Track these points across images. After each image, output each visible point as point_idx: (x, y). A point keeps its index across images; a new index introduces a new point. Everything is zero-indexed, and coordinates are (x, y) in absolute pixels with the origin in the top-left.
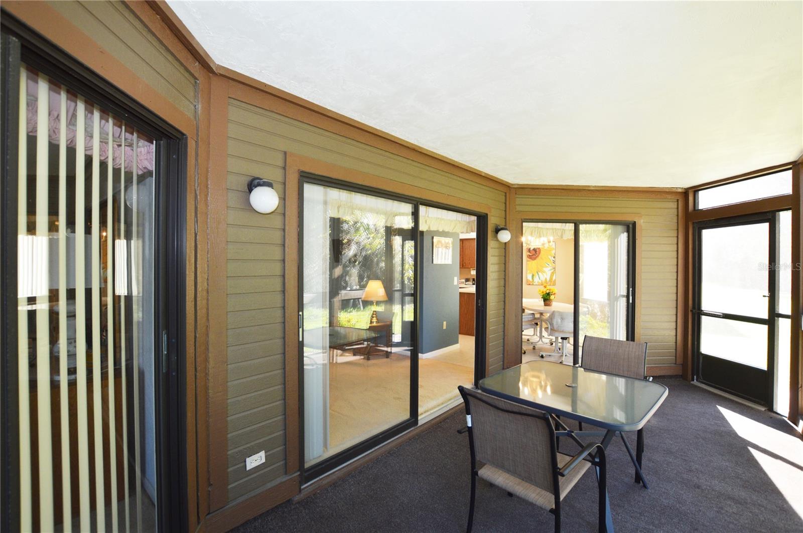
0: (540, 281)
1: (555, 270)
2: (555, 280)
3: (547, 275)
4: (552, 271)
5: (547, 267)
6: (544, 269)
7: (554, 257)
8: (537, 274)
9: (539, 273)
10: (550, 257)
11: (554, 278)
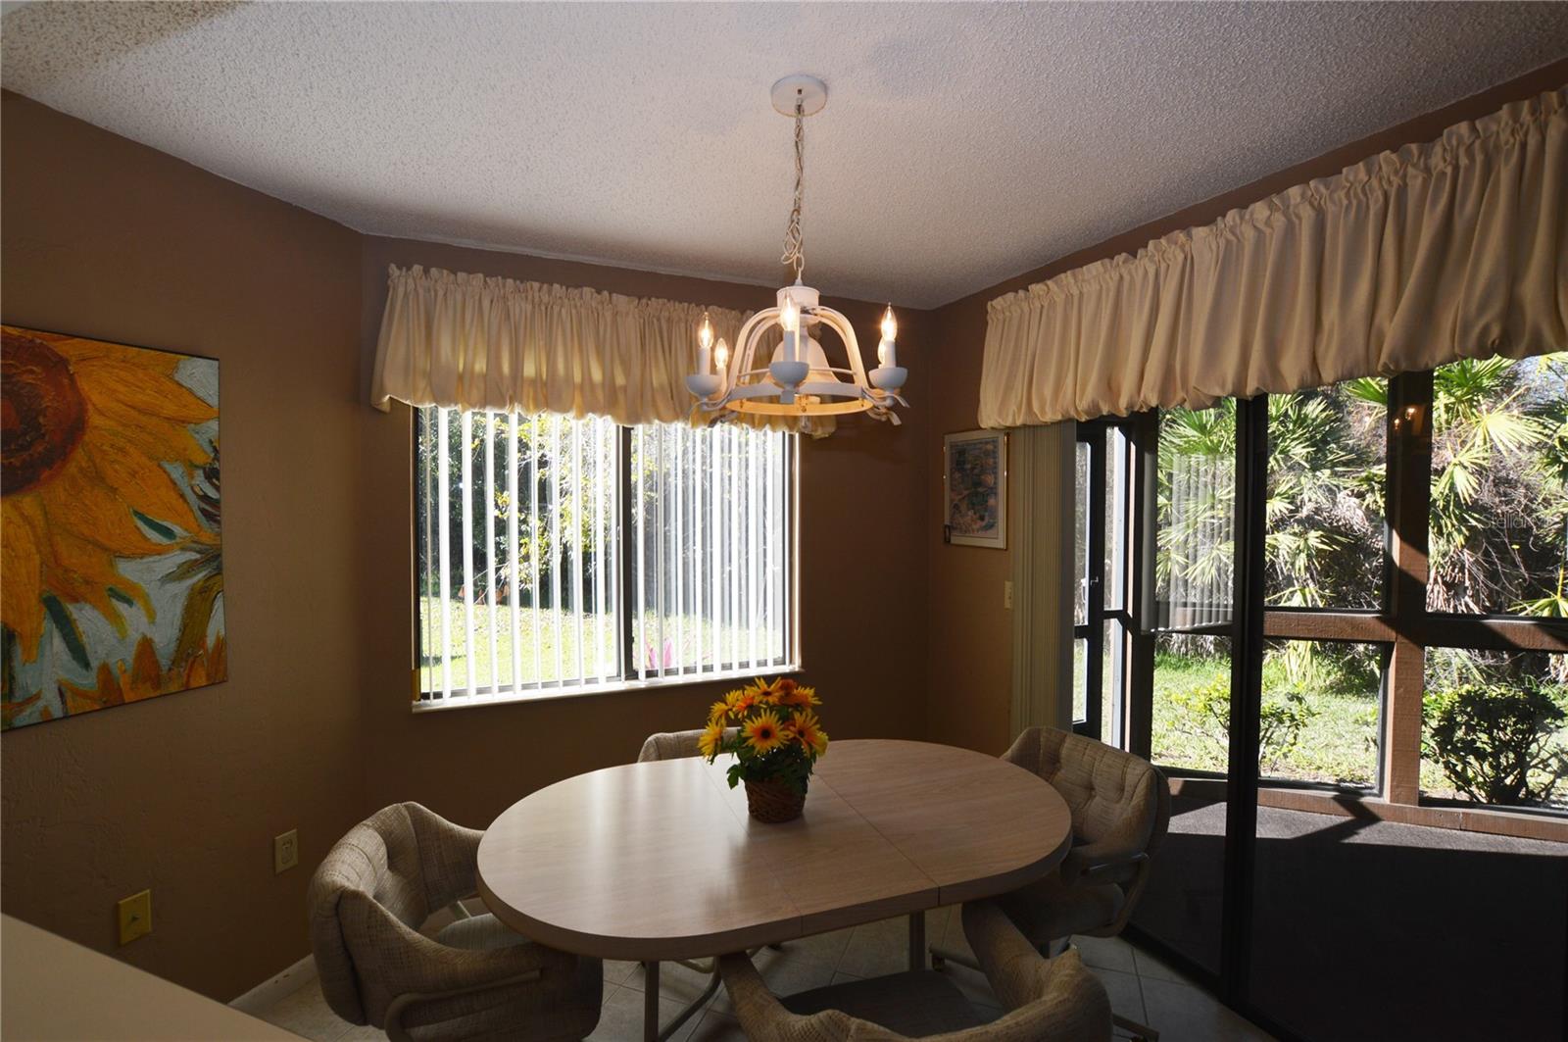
0: (88, 681)
1: (219, 571)
2: (221, 645)
3: (151, 614)
4: (199, 577)
5: (160, 551)
6: (128, 570)
7: (212, 475)
8: (48, 626)
9: (72, 609)
10: (176, 472)
11: (216, 627)
